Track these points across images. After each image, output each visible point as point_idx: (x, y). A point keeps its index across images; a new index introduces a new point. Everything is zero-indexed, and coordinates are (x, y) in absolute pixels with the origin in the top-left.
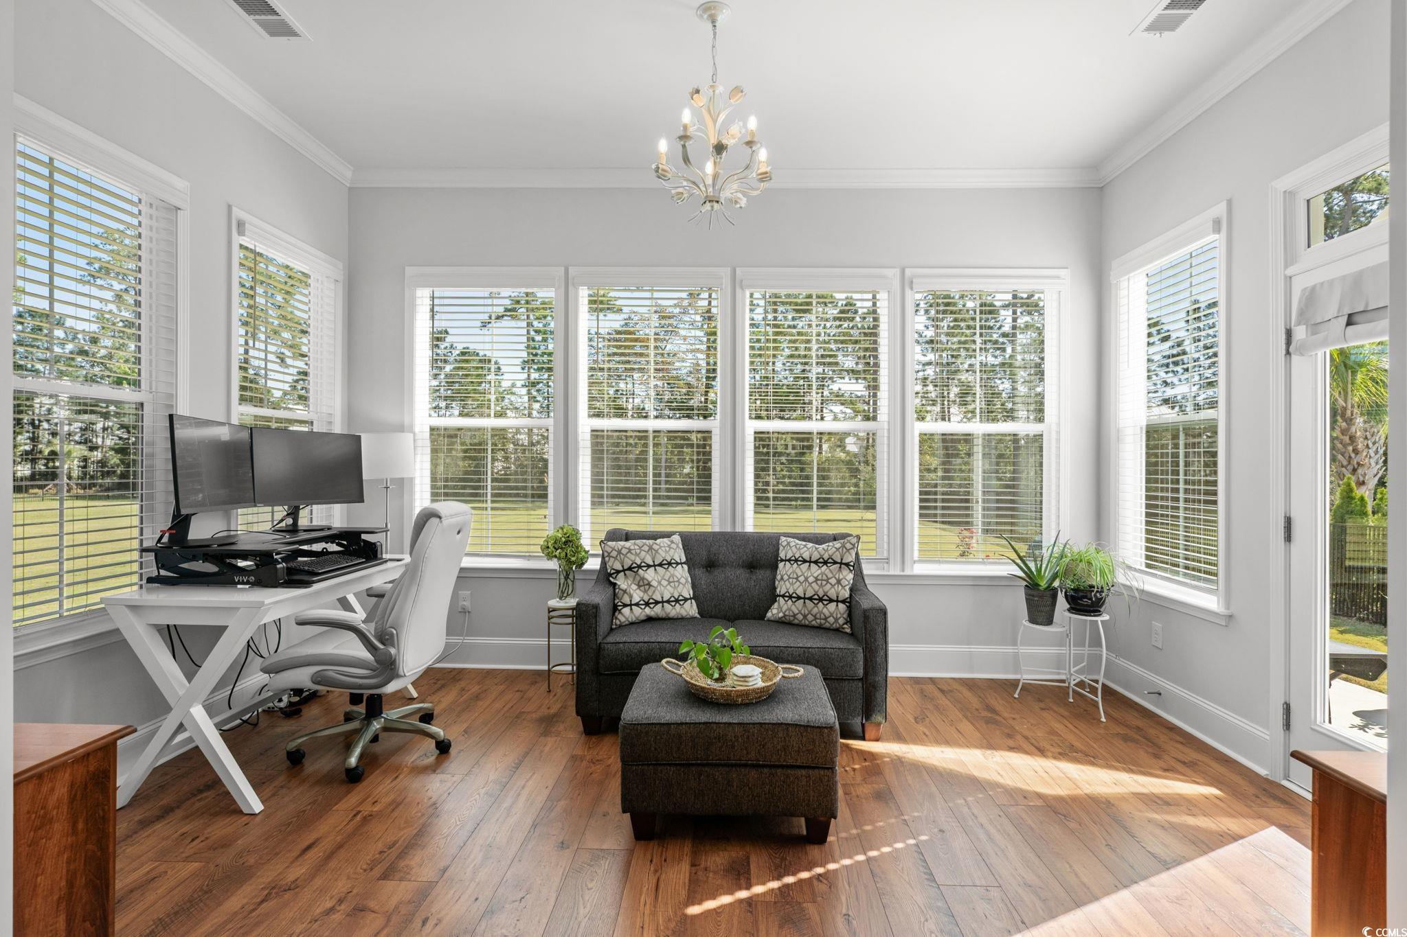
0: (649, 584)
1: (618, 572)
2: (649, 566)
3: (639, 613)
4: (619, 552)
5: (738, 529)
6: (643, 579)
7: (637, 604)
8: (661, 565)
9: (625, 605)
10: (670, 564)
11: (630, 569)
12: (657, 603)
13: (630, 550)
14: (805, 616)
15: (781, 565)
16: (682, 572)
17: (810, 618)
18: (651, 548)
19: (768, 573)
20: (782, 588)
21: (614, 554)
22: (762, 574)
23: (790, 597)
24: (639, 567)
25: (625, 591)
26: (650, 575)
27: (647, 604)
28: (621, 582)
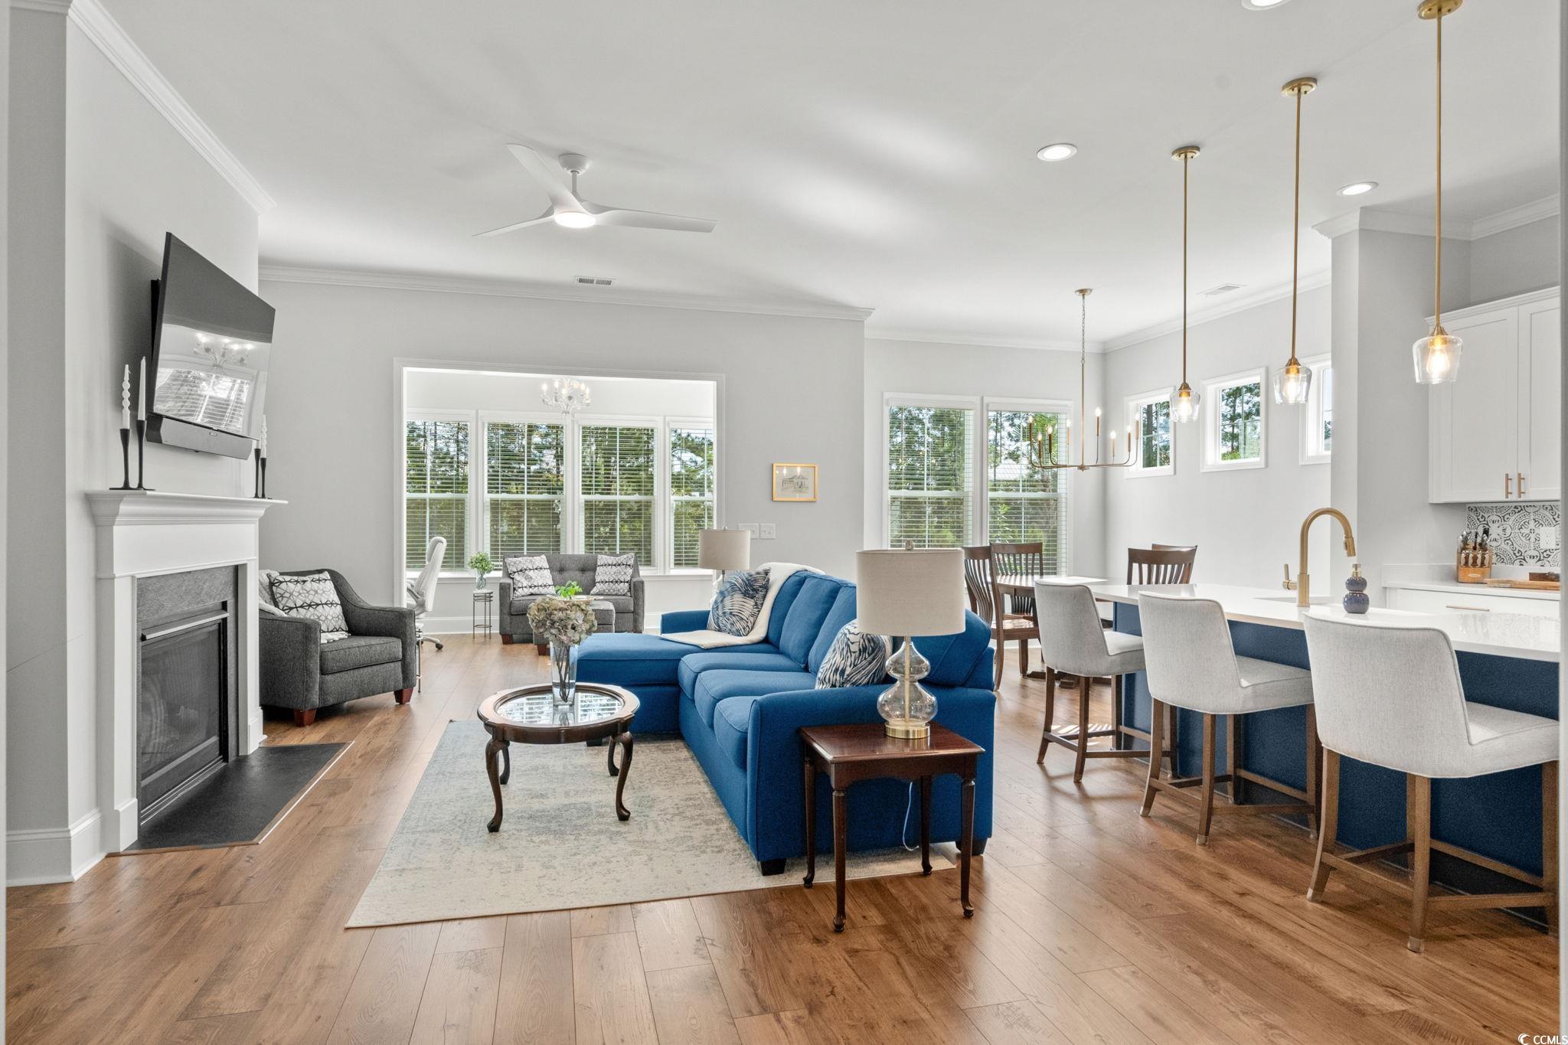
0: (531, 578)
1: (515, 572)
2: (530, 570)
3: (527, 591)
4: (515, 563)
5: (576, 553)
6: (528, 575)
7: (526, 587)
8: (536, 569)
9: (519, 588)
10: (541, 568)
11: (521, 571)
12: (535, 586)
13: (520, 562)
14: (609, 590)
15: (598, 568)
16: (547, 573)
17: (611, 591)
18: (531, 561)
19: (591, 573)
20: (598, 579)
21: (512, 564)
22: (589, 574)
23: (602, 582)
24: (526, 570)
25: (519, 581)
26: (531, 573)
27: (530, 587)
28: (516, 576)
